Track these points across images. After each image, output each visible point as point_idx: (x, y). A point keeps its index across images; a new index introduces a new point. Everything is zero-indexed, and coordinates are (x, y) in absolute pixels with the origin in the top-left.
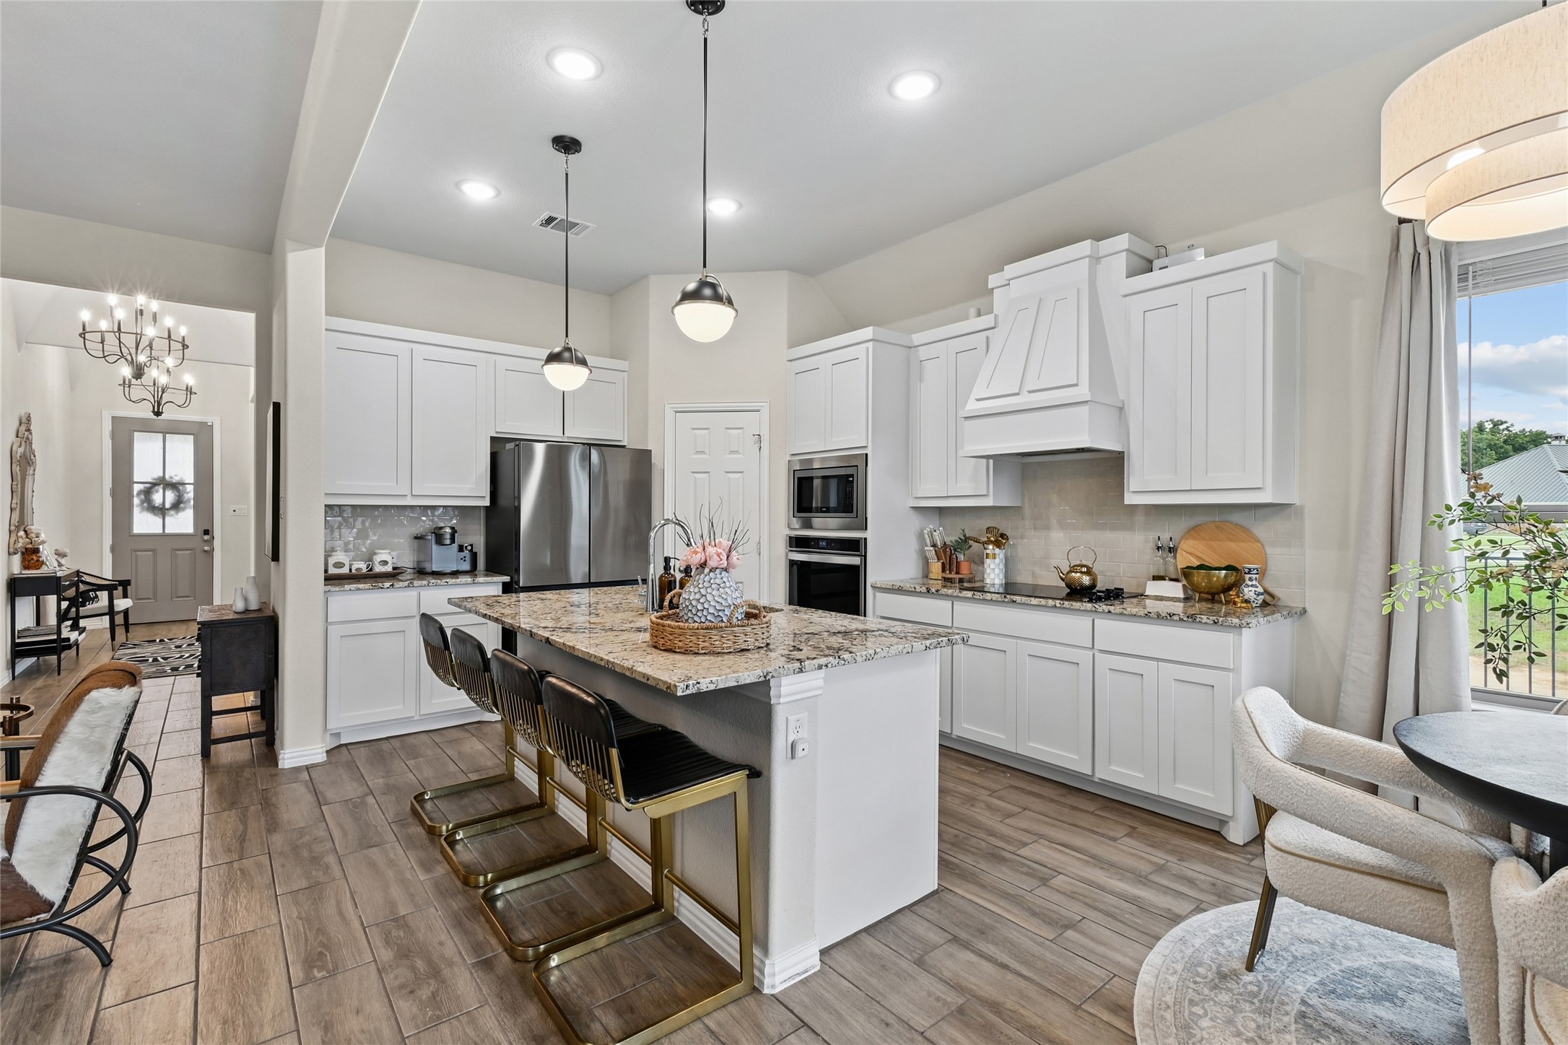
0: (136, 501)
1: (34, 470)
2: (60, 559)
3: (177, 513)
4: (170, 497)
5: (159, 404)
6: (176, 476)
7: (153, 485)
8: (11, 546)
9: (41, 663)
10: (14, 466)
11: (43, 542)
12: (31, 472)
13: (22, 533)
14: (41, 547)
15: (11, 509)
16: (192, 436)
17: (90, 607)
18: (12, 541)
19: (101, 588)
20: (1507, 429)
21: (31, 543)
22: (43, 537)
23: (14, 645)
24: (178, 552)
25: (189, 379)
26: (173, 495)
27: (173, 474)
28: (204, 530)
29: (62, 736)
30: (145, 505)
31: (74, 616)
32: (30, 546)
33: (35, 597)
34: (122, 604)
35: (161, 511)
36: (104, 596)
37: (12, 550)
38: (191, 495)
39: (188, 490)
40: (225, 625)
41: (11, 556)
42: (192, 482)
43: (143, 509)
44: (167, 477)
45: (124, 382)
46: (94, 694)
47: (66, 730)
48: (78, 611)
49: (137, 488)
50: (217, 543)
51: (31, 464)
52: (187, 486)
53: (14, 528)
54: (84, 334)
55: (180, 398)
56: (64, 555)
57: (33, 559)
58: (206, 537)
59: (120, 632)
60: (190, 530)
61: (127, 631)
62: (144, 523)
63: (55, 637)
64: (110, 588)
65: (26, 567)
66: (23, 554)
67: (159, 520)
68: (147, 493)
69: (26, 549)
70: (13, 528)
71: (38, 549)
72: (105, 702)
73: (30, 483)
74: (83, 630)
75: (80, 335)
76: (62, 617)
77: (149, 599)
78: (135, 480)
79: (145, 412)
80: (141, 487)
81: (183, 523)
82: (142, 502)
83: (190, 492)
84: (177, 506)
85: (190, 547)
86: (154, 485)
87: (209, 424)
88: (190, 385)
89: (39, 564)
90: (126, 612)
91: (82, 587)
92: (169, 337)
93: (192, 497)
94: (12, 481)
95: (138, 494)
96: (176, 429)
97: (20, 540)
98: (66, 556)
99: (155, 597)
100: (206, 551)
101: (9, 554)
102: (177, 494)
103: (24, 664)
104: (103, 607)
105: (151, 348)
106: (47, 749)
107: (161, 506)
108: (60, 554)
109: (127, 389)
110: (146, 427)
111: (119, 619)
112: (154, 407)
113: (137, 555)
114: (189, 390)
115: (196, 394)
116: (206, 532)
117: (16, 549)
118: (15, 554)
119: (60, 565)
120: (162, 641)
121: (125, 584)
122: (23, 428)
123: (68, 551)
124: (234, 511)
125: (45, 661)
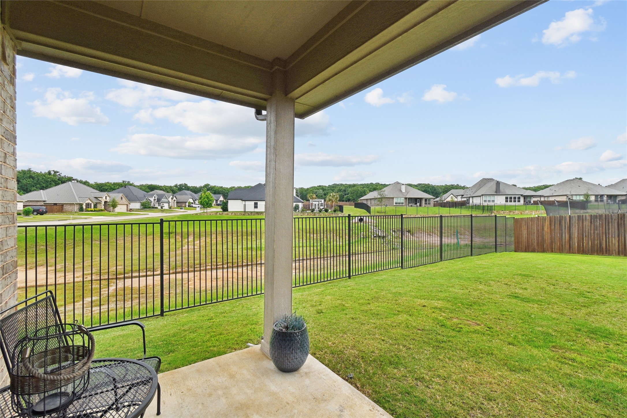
20: (59, 175)
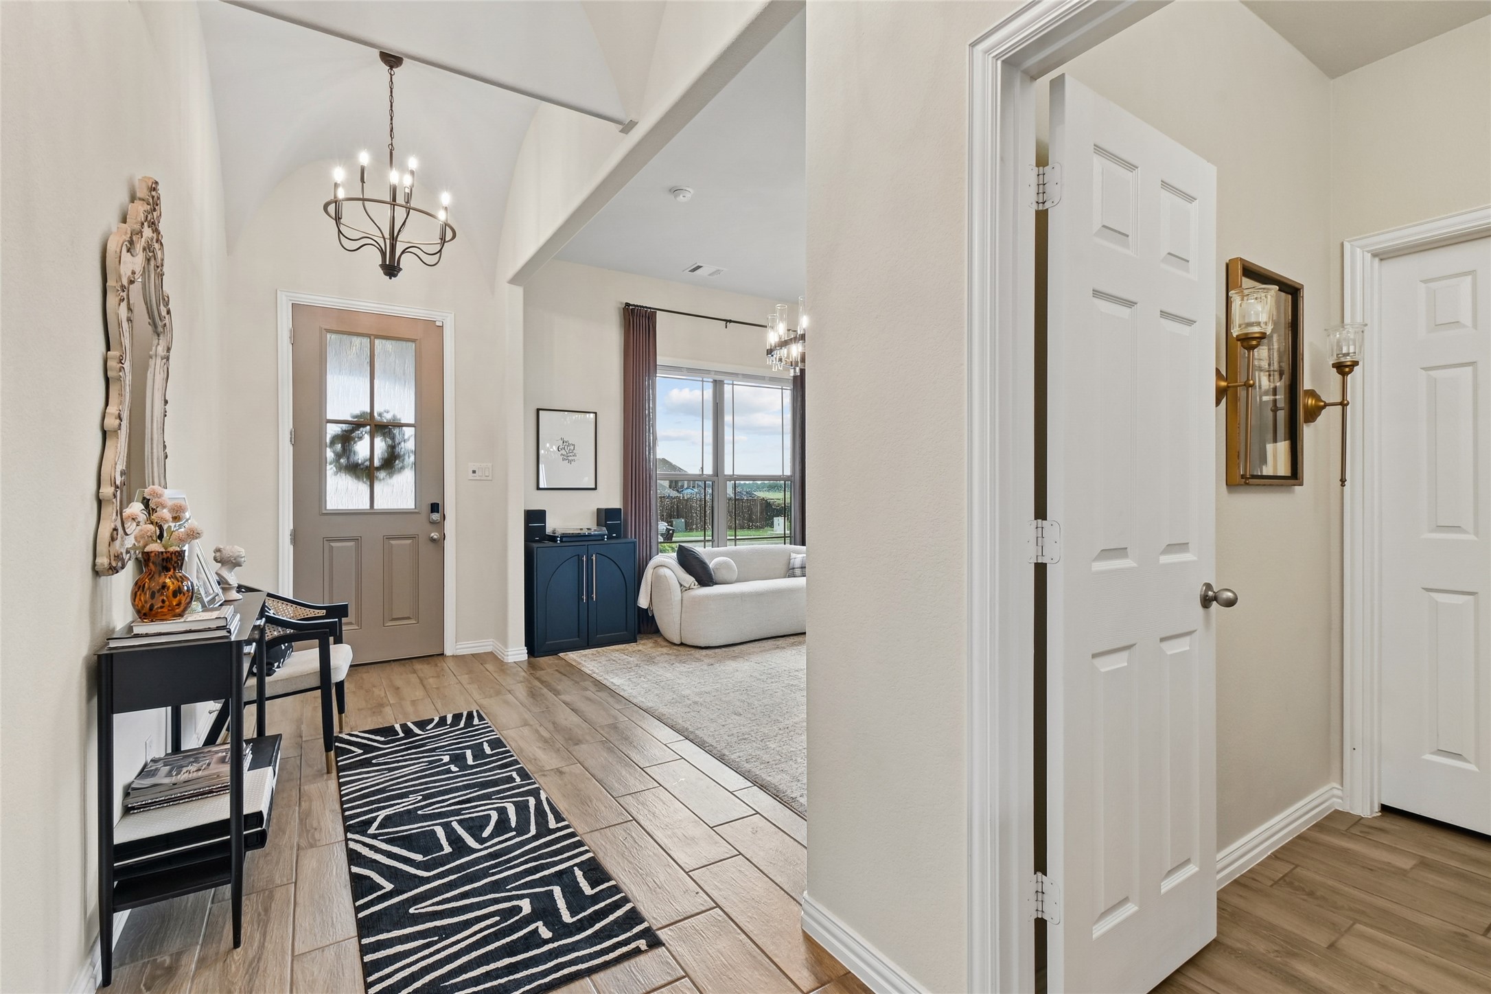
0: (330, 453)
1: (169, 350)
3: (391, 474)
4: (380, 447)
6: (388, 411)
7: (357, 424)
8: (102, 547)
10: (112, 300)
11: (193, 535)
12: (161, 350)
13: (136, 508)
14: (186, 548)
15: (104, 434)
16: (413, 344)
18: (105, 532)
19: (303, 632)
21: (161, 537)
22: (192, 519)
24: (393, 542)
26: (384, 444)
27: (384, 409)
28: (431, 505)
30: (342, 461)
32: (155, 547)
33: (169, 708)
35: (366, 472)
37: (103, 561)
38: (410, 445)
39: (406, 436)
41: (103, 580)
42: (412, 421)
43: (340, 469)
44: (375, 413)
49: (333, 430)
50: (450, 526)
51: (160, 329)
52: (404, 428)
53: (112, 490)
57: (164, 586)
58: (435, 516)
60: (409, 504)
62: (342, 492)
64: (322, 632)
65: (147, 613)
67: (363, 488)
68: (346, 439)
69: (147, 556)
70: (107, 490)
71: (180, 555)
73: (160, 378)
78: (328, 417)
80: (337, 428)
81: (400, 492)
82: (338, 456)
83: (408, 440)
84: (391, 462)
85: (412, 532)
87: (438, 324)
89: (184, 601)
93: (413, 447)
94: (108, 349)
95: (333, 443)
96: (390, 331)
97: (131, 527)
98: (240, 565)
100: (433, 540)
101: (96, 573)
102: (390, 442)
107: (368, 463)
108: (227, 561)
110: (344, 324)
113: (331, 548)
116: (434, 508)
117: (118, 557)
118: (113, 570)
122: (139, 210)
123: (242, 552)
124: (474, 472)
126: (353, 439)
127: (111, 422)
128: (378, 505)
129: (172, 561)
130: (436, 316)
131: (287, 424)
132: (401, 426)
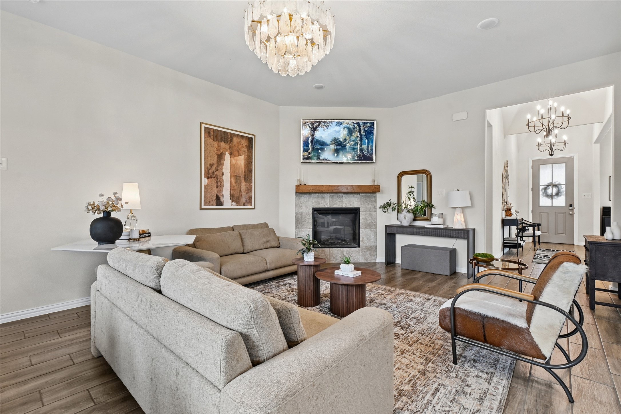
0: (541, 193)
1: (509, 181)
2: (517, 214)
3: (558, 197)
4: (555, 190)
5: (552, 151)
6: (557, 181)
9: (510, 251)
10: (503, 179)
11: (512, 207)
13: (505, 203)
16: (564, 164)
17: (526, 233)
18: (503, 206)
19: (530, 226)
23: (504, 243)
24: (558, 214)
25: (565, 138)
26: (556, 190)
27: (556, 181)
28: (570, 205)
29: (550, 280)
30: (544, 194)
31: (521, 235)
33: (509, 227)
34: (538, 233)
35: (551, 196)
36: (531, 229)
37: (503, 209)
38: (564, 189)
39: (562, 187)
40: (603, 245)
42: (564, 184)
43: (544, 196)
44: (553, 182)
45: (538, 144)
46: (565, 264)
47: (552, 278)
48: (522, 234)
49: (542, 187)
50: (576, 211)
51: (508, 179)
52: (562, 185)
54: (528, 124)
55: (561, 147)
56: (518, 212)
57: (509, 213)
58: (571, 208)
59: (537, 244)
60: (563, 204)
61: (539, 244)
62: (544, 202)
63: (516, 242)
64: (533, 226)
65: (507, 216)
66: (506, 211)
67: (550, 200)
68: (545, 189)
69: (507, 209)
70: (503, 201)
72: (570, 269)
73: (508, 186)
74: (524, 241)
75: (527, 125)
76: (517, 236)
77: (546, 233)
78: (541, 184)
79: (546, 156)
80: (543, 187)
81: (560, 201)
82: (543, 193)
83: (563, 188)
84: (558, 194)
85: (563, 212)
86: (548, 186)
87: (572, 157)
88: (565, 140)
89: (511, 215)
90: (539, 237)
91: (524, 225)
92: (563, 115)
93: (564, 190)
94: (503, 184)
95: (542, 190)
96: (558, 161)
97: (505, 206)
99: (548, 232)
100: (570, 214)
102: (558, 189)
103: (507, 250)
104: (531, 233)
105: (554, 124)
106: (544, 285)
109: (539, 147)
110: (545, 162)
111: (537, 240)
112: (550, 152)
113: (541, 215)
114: (565, 143)
115: (568, 143)
116: (571, 206)
118: (504, 211)
119: (517, 216)
120: (553, 250)
121: (539, 225)
122: (506, 166)
124: (585, 196)
125: (511, 250)
126: (547, 189)
127: (503, 194)
128: (554, 205)
129: (510, 210)
130: (572, 155)
131: (531, 186)
132: (560, 185)
